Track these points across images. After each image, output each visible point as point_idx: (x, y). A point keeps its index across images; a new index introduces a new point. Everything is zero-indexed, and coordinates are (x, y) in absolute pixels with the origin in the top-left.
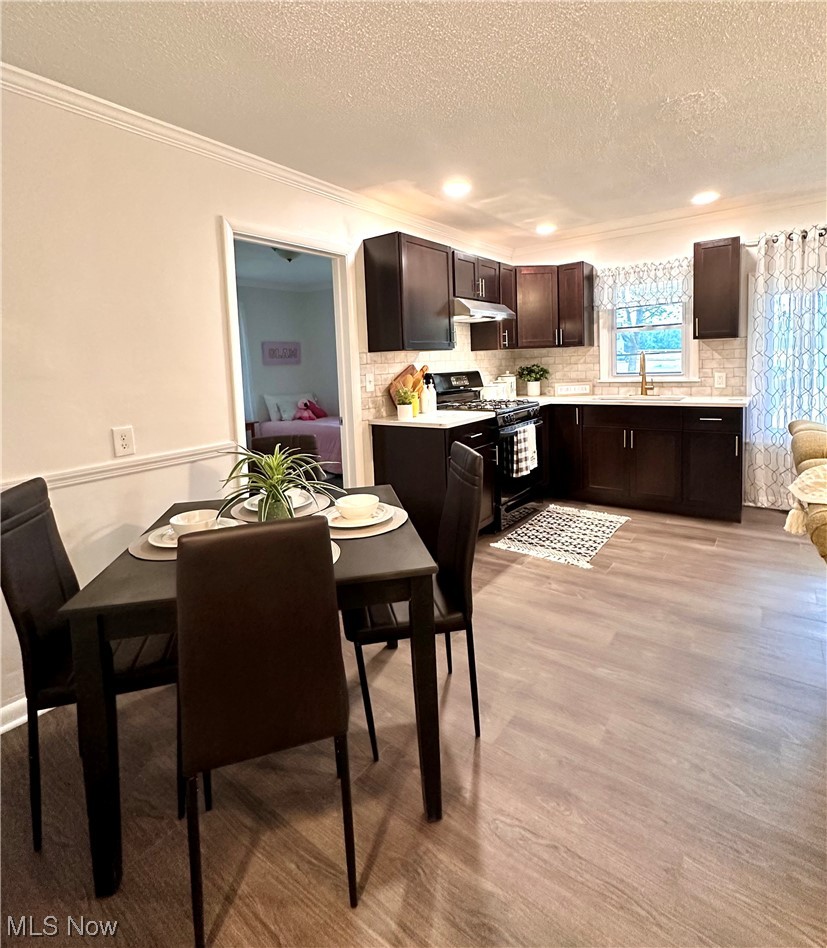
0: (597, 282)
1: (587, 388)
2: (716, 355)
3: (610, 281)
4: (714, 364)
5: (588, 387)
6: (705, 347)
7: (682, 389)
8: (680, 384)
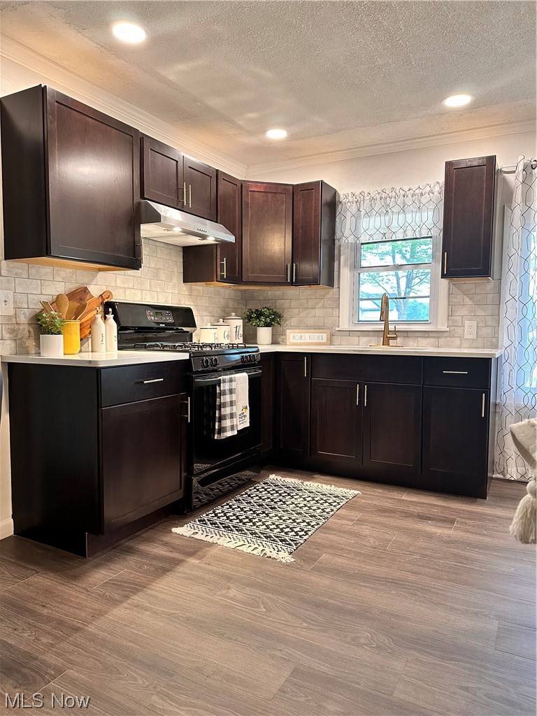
0: (339, 209)
1: (323, 337)
2: (467, 300)
3: (354, 208)
4: (464, 311)
5: (325, 336)
6: (455, 290)
7: (428, 340)
8: (425, 334)
